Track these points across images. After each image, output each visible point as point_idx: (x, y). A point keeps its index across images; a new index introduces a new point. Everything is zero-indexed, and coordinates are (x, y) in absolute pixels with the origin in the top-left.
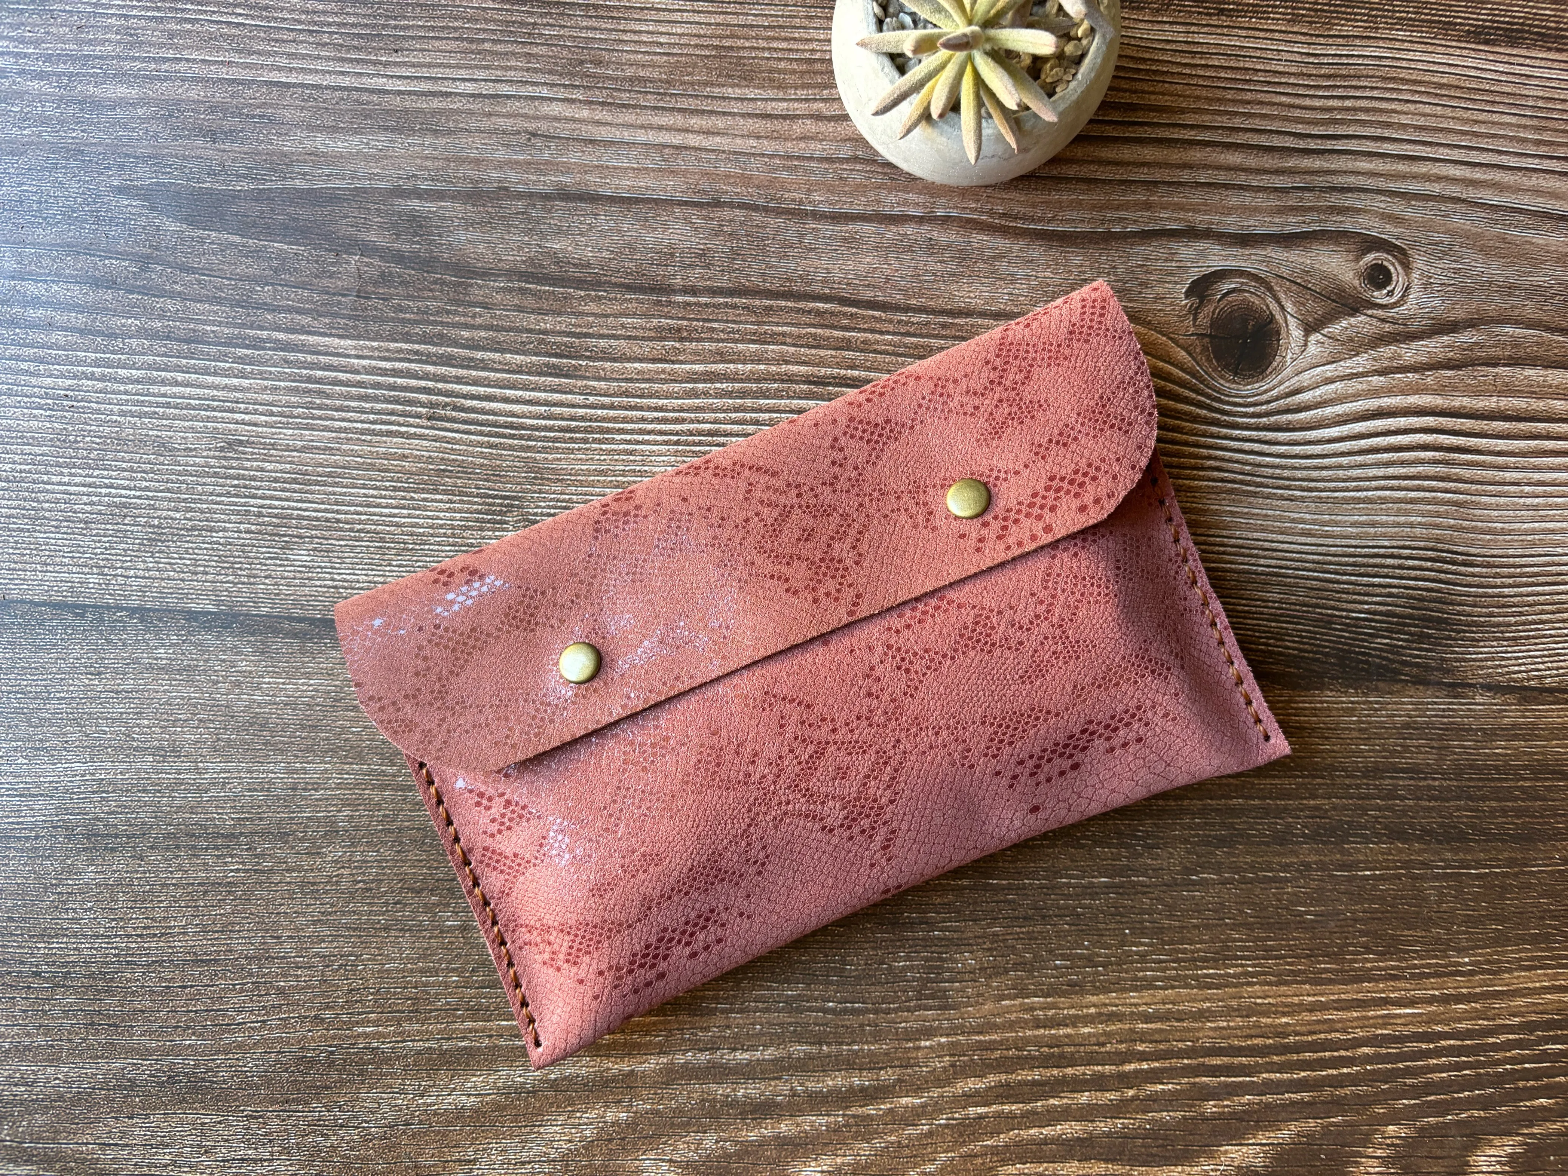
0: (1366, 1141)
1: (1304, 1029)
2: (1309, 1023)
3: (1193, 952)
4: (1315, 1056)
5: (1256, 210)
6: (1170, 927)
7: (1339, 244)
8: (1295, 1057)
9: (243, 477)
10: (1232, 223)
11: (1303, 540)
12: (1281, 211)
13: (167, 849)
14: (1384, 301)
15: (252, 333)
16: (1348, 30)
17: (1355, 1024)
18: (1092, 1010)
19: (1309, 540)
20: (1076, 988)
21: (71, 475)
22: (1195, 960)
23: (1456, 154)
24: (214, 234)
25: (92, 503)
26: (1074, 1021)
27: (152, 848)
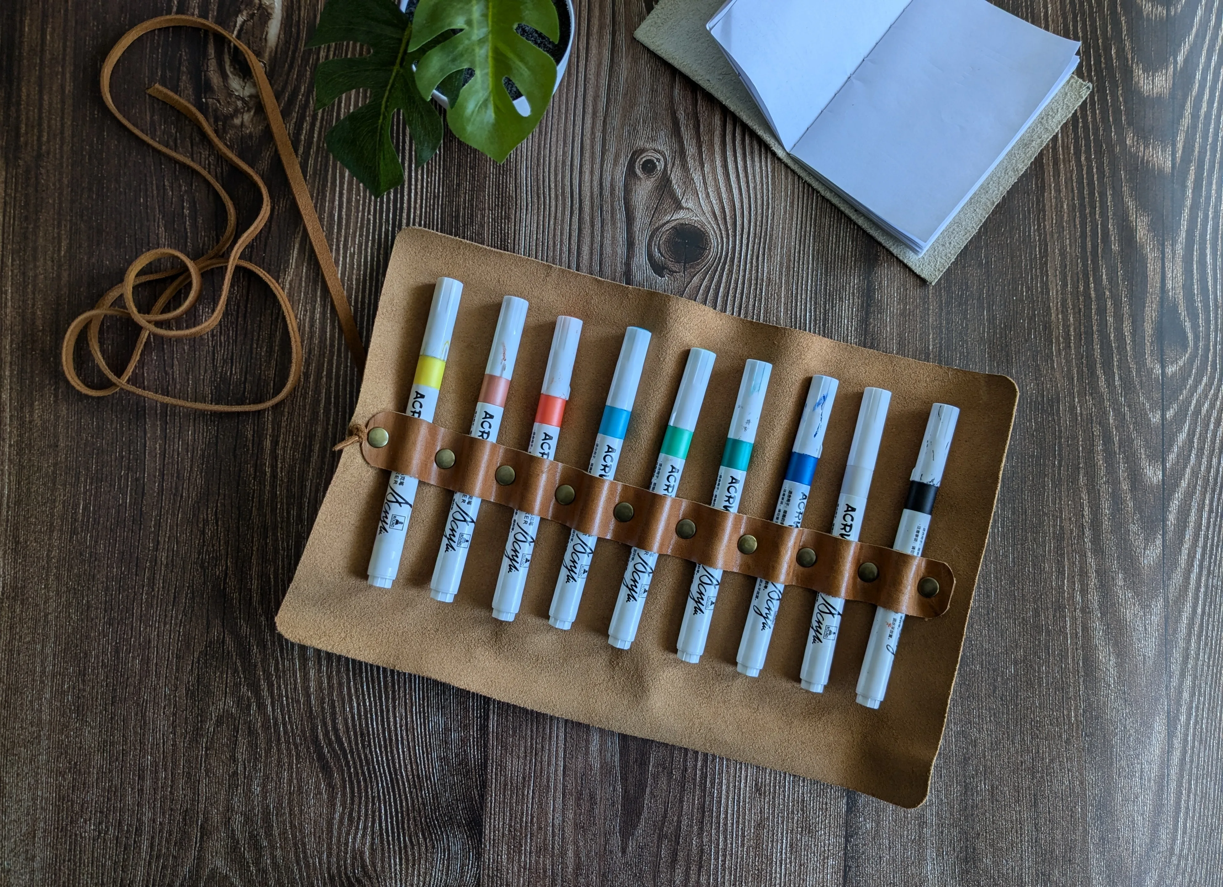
0: (1135, 156)
1: (1071, 195)
2: (1067, 192)
3: (1026, 261)
4: (1086, 188)
5: (613, 237)
6: (1013, 274)
7: (631, 189)
8: (1086, 200)
9: (775, 783)
10: (621, 250)
11: (795, 206)
12: (614, 223)
13: (974, 821)
14: (663, 164)
15: (698, 779)
16: (512, 187)
17: (1067, 166)
18: (1060, 316)
19: (796, 203)
20: (1047, 326)
21: (776, 873)
22: (1031, 259)
23: (579, 122)
24: (646, 802)
25: (791, 862)
26: (1066, 327)
27: (973, 829)
